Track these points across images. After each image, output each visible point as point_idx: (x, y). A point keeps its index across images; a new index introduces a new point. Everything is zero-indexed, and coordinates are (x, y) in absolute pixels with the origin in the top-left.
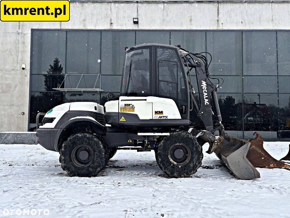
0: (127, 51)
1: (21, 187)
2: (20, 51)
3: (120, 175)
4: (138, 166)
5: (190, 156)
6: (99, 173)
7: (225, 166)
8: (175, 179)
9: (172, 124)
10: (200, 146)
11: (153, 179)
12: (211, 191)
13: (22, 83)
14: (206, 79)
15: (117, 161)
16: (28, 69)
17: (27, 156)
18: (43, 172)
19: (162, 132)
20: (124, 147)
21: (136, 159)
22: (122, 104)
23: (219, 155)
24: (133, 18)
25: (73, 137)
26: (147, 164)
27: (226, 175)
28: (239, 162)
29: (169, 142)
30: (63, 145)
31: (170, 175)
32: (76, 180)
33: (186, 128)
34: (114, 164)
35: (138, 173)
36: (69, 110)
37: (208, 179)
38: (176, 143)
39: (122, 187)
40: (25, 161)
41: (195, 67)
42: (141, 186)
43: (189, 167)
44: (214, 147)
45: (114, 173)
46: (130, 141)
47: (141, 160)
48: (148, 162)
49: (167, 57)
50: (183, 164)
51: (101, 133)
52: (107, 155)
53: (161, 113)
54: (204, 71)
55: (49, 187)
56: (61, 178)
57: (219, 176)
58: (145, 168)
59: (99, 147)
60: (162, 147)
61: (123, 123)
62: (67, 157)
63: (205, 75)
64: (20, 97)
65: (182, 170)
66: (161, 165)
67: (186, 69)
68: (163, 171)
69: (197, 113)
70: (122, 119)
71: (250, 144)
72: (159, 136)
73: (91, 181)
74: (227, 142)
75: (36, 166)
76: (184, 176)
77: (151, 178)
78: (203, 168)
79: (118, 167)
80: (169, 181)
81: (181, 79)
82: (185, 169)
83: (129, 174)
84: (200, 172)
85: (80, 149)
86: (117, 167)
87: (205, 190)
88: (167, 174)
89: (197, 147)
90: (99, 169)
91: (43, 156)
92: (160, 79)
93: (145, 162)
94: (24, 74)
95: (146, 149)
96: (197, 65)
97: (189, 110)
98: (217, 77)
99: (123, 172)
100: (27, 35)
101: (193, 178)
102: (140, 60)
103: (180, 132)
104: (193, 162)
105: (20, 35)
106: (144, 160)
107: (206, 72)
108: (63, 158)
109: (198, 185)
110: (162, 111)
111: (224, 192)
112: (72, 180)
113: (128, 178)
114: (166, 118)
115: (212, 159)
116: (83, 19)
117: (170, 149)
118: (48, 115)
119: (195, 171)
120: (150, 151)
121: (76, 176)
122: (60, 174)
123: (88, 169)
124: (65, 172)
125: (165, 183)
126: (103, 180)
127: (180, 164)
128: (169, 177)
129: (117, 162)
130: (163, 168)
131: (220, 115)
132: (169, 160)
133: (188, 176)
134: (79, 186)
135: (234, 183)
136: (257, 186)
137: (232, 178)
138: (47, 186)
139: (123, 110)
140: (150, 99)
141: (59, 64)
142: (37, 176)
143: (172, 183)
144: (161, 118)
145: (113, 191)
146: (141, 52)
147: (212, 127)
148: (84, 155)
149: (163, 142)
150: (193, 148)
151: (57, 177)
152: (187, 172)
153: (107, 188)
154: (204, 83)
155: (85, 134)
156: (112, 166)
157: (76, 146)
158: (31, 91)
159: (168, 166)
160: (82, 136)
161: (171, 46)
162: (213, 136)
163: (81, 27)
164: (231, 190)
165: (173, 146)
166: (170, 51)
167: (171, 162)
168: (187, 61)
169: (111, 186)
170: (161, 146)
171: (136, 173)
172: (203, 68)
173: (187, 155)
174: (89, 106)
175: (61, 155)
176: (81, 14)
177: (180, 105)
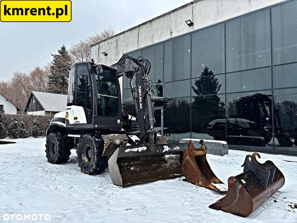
14: (140, 83)
24: (186, 22)
28: (113, 166)
29: (81, 143)
43: (90, 165)
44: (104, 150)
59: (56, 143)
65: (86, 167)
76: (87, 172)
89: (94, 149)
104: (91, 162)
110: (77, 117)
114: (79, 123)
116: (152, 36)
117: (85, 150)
123: (53, 158)
144: (76, 123)
154: (140, 87)
159: (80, 162)
167: (82, 159)
176: (150, 31)
177: (86, 111)
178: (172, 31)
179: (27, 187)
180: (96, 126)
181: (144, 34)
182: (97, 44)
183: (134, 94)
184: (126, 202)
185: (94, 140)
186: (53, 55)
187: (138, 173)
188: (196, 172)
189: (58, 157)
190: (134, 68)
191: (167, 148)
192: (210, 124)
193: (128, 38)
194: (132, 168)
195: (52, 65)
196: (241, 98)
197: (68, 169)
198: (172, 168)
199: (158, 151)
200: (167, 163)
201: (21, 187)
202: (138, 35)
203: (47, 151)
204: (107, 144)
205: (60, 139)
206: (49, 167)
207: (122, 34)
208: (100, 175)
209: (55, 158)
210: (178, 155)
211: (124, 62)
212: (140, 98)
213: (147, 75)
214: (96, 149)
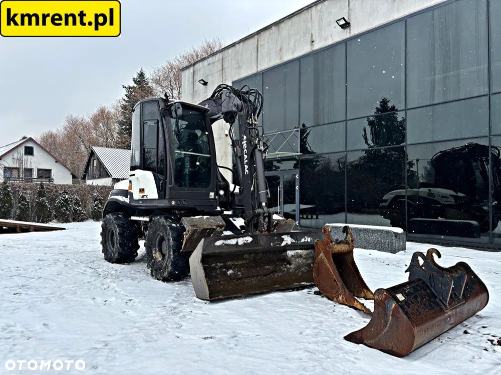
10: (171, 237)
14: (245, 131)
24: (337, 21)
29: (151, 230)
38: (157, 231)
116: (279, 48)
132: (152, 254)
144: (143, 198)
154: (244, 138)
157: (107, 228)
165: (159, 236)
176: (277, 41)
177: (158, 179)
178: (314, 39)
179: (63, 298)
180: (173, 203)
181: (266, 46)
182: (191, 65)
183: (236, 149)
184: (208, 326)
185: (169, 226)
186: (125, 87)
187: (238, 279)
188: (335, 281)
189: (119, 253)
190: (235, 105)
191: (288, 240)
192: (385, 198)
193: (240, 55)
194: (230, 272)
195: (124, 103)
196: (441, 152)
197: (133, 272)
198: (299, 272)
199: (272, 244)
200: (290, 264)
201: (53, 299)
202: (257, 48)
203: (104, 243)
204: (188, 232)
205: (122, 223)
206: (105, 268)
207: (230, 47)
208: (181, 282)
209: (114, 254)
210: (309, 251)
211: (221, 95)
212: (245, 156)
213: (258, 116)
214: (173, 240)
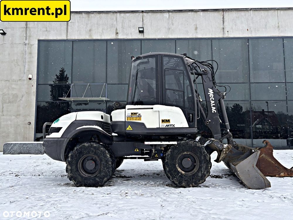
0: (133, 60)
1: (27, 198)
2: (27, 61)
3: (127, 185)
4: (145, 175)
5: (199, 165)
6: (106, 183)
7: (234, 175)
8: (184, 188)
9: (180, 132)
10: (208, 154)
11: (161, 189)
12: (221, 201)
13: (28, 93)
14: (213, 87)
15: (123, 170)
16: (34, 79)
17: (33, 167)
18: (50, 182)
19: (169, 141)
20: (131, 156)
21: (143, 168)
22: (129, 112)
23: (228, 164)
24: (139, 28)
25: (80, 146)
26: (154, 173)
27: (235, 184)
28: (248, 170)
29: (176, 151)
30: (70, 155)
31: (178, 185)
32: (83, 190)
33: (193, 137)
34: (121, 174)
35: (146, 183)
36: (75, 119)
37: (217, 189)
38: (184, 151)
39: (130, 198)
40: (31, 171)
41: (201, 75)
42: (149, 196)
43: (198, 176)
44: (222, 156)
45: (121, 183)
46: (136, 150)
47: (148, 169)
48: (155, 172)
49: (173, 66)
50: (191, 173)
51: (108, 142)
52: (114, 165)
53: (168, 122)
54: (211, 79)
55: (56, 198)
56: (68, 188)
57: (228, 186)
58: (152, 177)
59: (106, 157)
60: (170, 156)
61: (130, 131)
62: (74, 167)
63: (212, 83)
64: (27, 107)
65: (190, 179)
66: (169, 175)
67: (192, 77)
68: (171, 181)
69: (205, 121)
70: (129, 127)
71: (259, 152)
72: (166, 145)
73: (98, 191)
74: (235, 151)
75: (42, 176)
76: (193, 185)
77: (159, 188)
78: (211, 177)
79: (125, 177)
80: (177, 191)
81: (187, 87)
82: (193, 179)
83: (136, 184)
84: (208, 181)
85: (86, 159)
86: (123, 176)
87: (214, 200)
88: (174, 183)
89: (205, 156)
90: (106, 179)
91: (49, 166)
92: (167, 87)
93: (153, 171)
94: (31, 84)
95: (153, 158)
96: (203, 73)
97: (196, 118)
98: (224, 85)
99: (130, 182)
100: (33, 46)
101: (202, 187)
102: (146, 68)
103: (187, 141)
104: (202, 172)
105: (27, 46)
106: (151, 169)
107: (213, 80)
108: (69, 168)
109: (207, 195)
110: (169, 119)
111: (234, 202)
112: (79, 191)
113: (135, 188)
114: (174, 127)
115: (220, 168)
116: (89, 29)
117: (178, 159)
118: (54, 125)
119: (203, 181)
120: (158, 160)
121: (83, 186)
122: (67, 184)
123: (95, 179)
124: (72, 182)
125: (173, 193)
126: (110, 190)
127: (188, 173)
128: (177, 186)
129: (124, 172)
130: (171, 178)
131: (227, 124)
132: (177, 169)
133: (196, 185)
134: (86, 196)
135: (244, 192)
136: (268, 195)
137: (242, 187)
138: (54, 197)
139: (129, 119)
140: (156, 107)
141: (65, 74)
142: (43, 186)
143: (180, 192)
144: (168, 127)
145: (120, 201)
146: (147, 61)
147: (219, 135)
148: (90, 165)
149: (171, 151)
150: (201, 157)
151: (64, 188)
152: (196, 182)
153: (114, 198)
154: (211, 91)
155: (92, 143)
156: (118, 176)
157: (83, 156)
158: (37, 101)
159: (176, 175)
160: (89, 146)
161: (177, 54)
162: (221, 144)
163: (87, 37)
164: (241, 199)
165: (181, 155)
166: (176, 60)
167: (178, 171)
168: (194, 69)
169: (118, 196)
170: (168, 155)
171: (144, 183)
172: (210, 76)
173: (195, 164)
174: (95, 116)
175: (67, 165)
176: (87, 24)
177: (187, 113)
178: (118, 32)
